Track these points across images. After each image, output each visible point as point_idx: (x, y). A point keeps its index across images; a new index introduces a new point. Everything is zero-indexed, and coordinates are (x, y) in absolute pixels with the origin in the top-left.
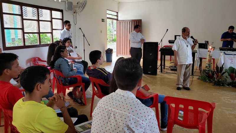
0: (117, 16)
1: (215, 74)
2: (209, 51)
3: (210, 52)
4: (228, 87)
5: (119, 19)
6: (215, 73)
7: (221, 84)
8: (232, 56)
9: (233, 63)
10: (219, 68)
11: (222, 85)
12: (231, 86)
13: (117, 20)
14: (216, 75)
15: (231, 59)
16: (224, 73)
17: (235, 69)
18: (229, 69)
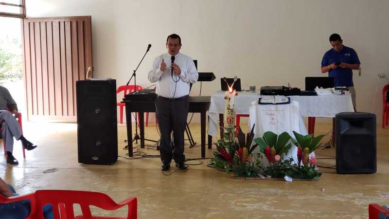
0: (23, 6)
2: (226, 98)
3: (230, 99)
4: (263, 178)
5: (29, 14)
7: (249, 174)
8: (273, 107)
9: (274, 124)
10: (246, 135)
11: (251, 176)
12: (270, 177)
13: (23, 16)
15: (271, 115)
16: (254, 147)
17: (277, 135)
18: (263, 137)
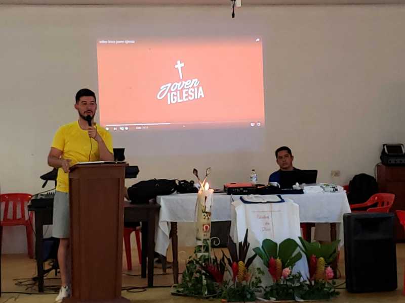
1: (227, 266)
4: (266, 301)
7: (248, 297)
9: (269, 230)
10: (238, 245)
11: (250, 299)
12: (274, 299)
15: (264, 217)
16: (251, 260)
17: (276, 244)
18: (262, 247)
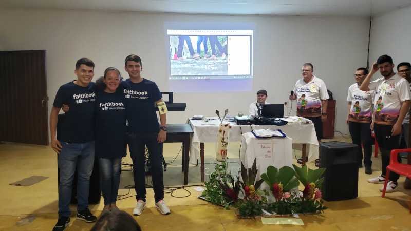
1: (242, 189)
2: (220, 131)
3: (224, 132)
4: (270, 215)
6: (241, 185)
9: (270, 157)
10: (248, 170)
12: (275, 214)
14: (244, 191)
18: (267, 173)
